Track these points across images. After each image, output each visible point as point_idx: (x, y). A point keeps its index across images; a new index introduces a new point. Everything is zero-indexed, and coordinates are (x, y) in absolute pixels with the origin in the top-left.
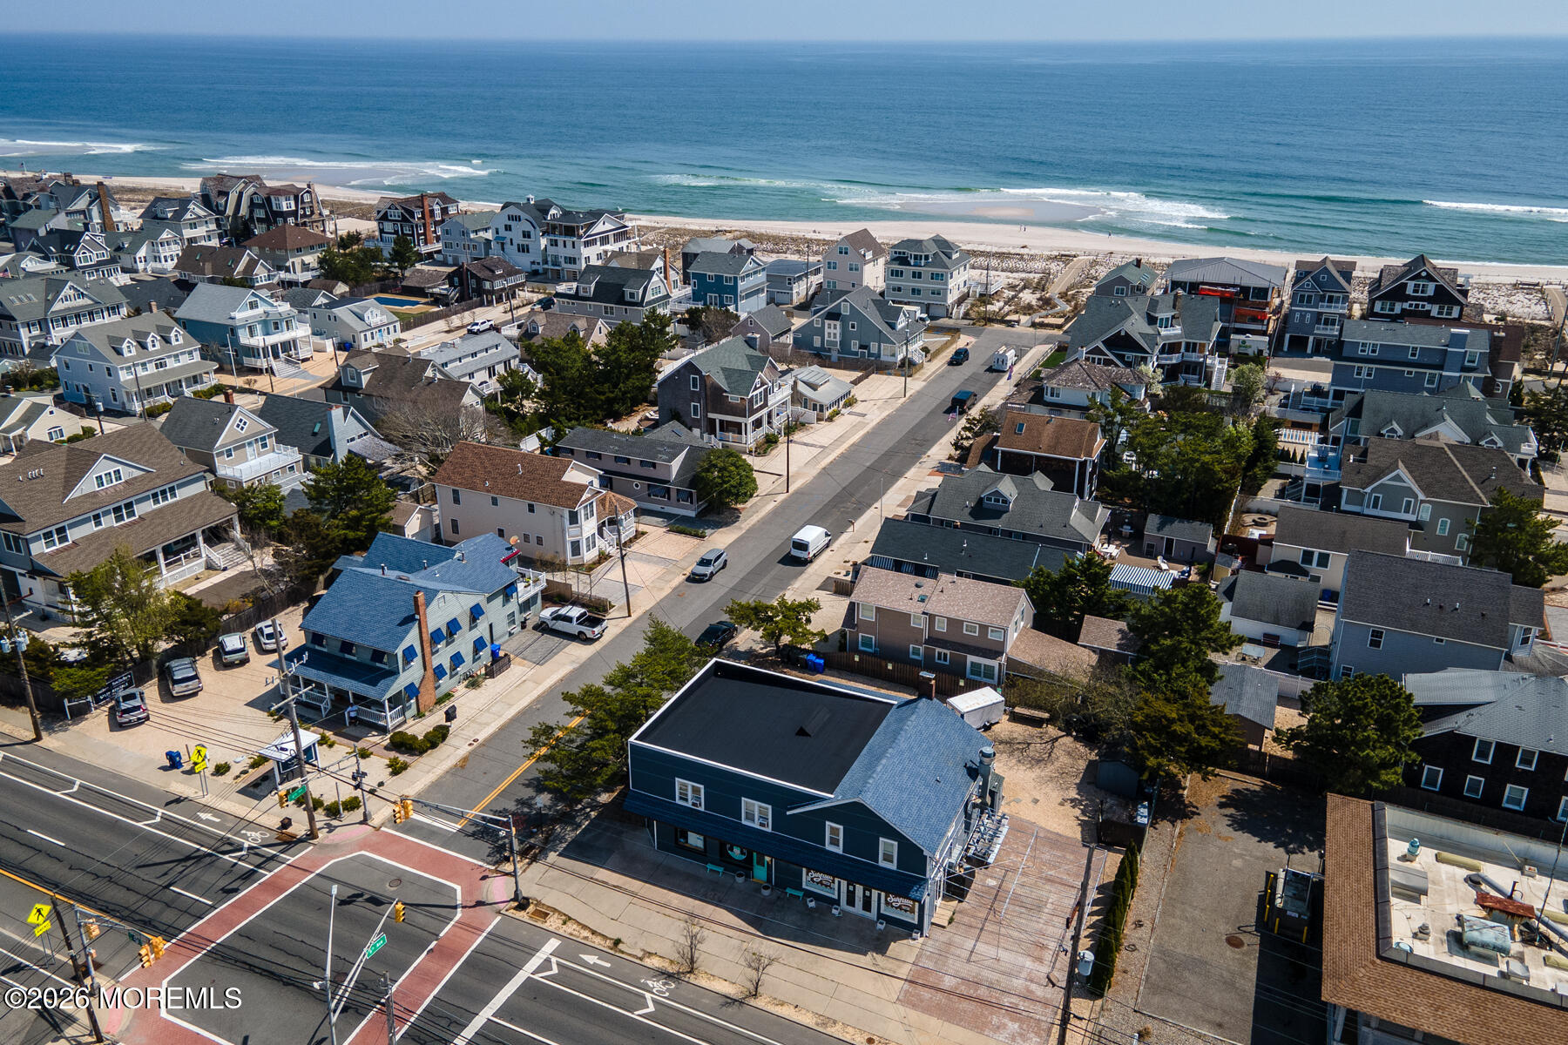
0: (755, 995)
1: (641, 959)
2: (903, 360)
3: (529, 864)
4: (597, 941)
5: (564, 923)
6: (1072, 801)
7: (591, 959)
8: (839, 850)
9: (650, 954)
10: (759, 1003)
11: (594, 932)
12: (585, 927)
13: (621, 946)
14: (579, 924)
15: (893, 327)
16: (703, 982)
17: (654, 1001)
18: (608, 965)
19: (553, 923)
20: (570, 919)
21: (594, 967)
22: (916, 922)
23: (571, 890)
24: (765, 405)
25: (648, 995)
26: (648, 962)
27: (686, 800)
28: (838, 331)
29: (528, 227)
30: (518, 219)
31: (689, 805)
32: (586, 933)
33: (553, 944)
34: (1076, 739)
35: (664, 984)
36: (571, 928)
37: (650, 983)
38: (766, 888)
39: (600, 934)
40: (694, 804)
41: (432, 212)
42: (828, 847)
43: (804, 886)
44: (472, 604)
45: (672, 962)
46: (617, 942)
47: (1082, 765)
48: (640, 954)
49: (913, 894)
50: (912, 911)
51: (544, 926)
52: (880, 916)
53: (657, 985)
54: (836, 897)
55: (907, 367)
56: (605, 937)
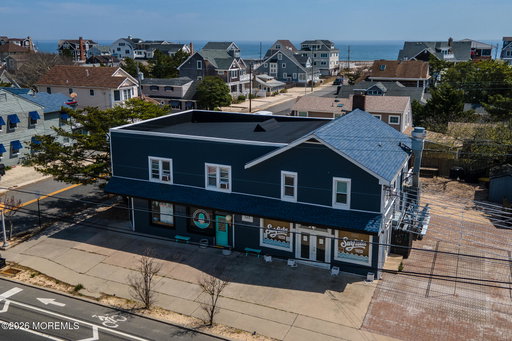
0: (211, 324)
1: (98, 299)
4: (59, 288)
5: (33, 276)
8: (293, 199)
9: (108, 296)
10: (214, 331)
11: (58, 282)
12: (51, 279)
13: (81, 291)
14: (46, 276)
16: (157, 316)
18: (63, 305)
19: (22, 277)
21: (50, 307)
25: (95, 327)
26: (104, 302)
27: (158, 177)
28: (276, 68)
29: (128, 48)
30: (124, 44)
31: (160, 181)
32: (49, 283)
33: (16, 290)
35: (115, 319)
36: (37, 279)
37: (101, 318)
38: (226, 248)
39: (64, 283)
40: (164, 179)
42: (284, 198)
43: (262, 244)
45: (128, 301)
46: (80, 287)
48: (98, 296)
49: (368, 228)
50: (366, 254)
51: (11, 279)
52: (334, 263)
53: (106, 319)
54: (291, 250)
56: (67, 285)
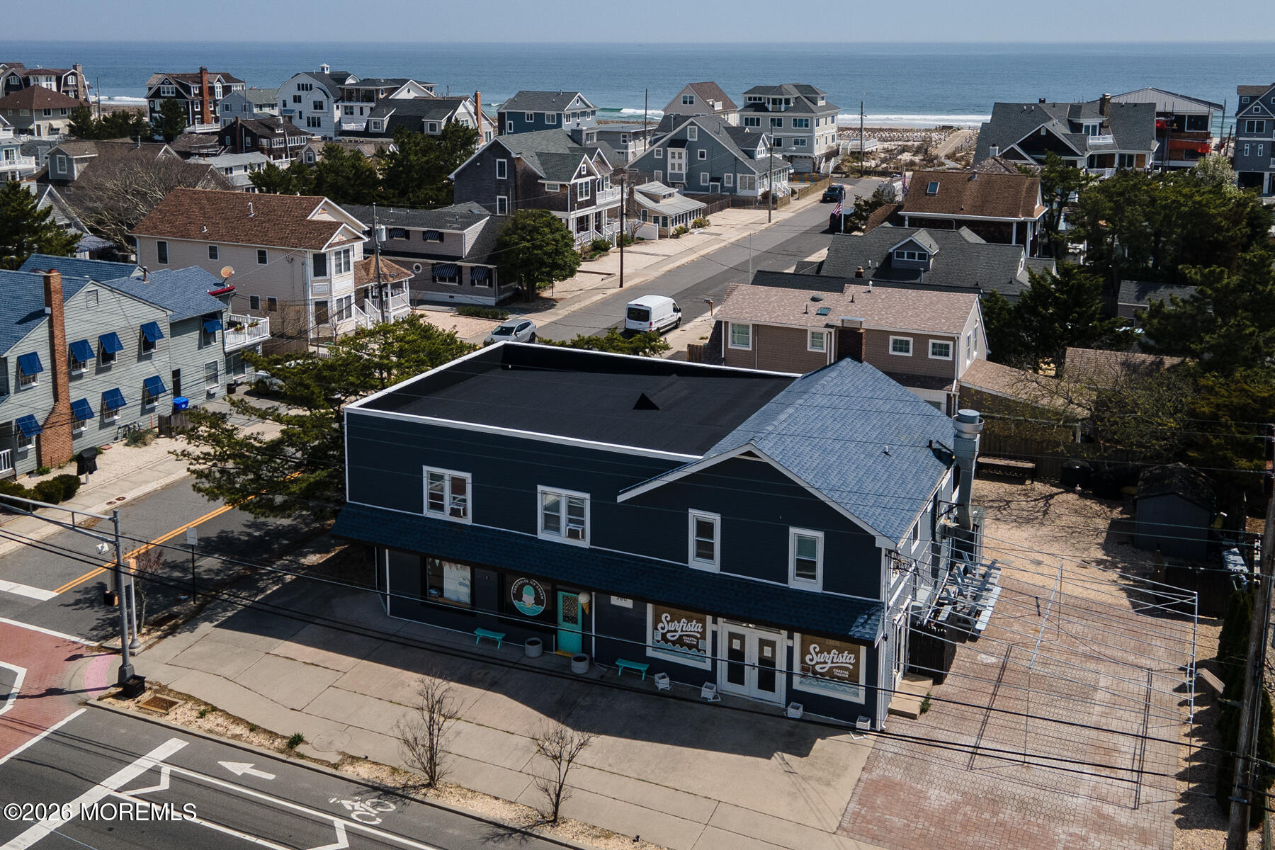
0: (555, 821)
1: (335, 766)
2: (766, 195)
3: (160, 638)
4: (257, 742)
5: (202, 715)
6: (1099, 562)
7: (239, 768)
8: (712, 566)
9: (354, 759)
10: (563, 834)
11: (253, 728)
12: (238, 720)
13: (300, 748)
14: (228, 715)
15: (751, 155)
16: (453, 802)
17: (349, 832)
18: (271, 777)
19: (181, 716)
20: (214, 709)
21: (245, 781)
22: (861, 699)
23: (228, 670)
24: (592, 202)
25: (339, 823)
26: (349, 771)
27: (441, 508)
28: (684, 161)
29: (320, 96)
30: (309, 88)
31: (445, 516)
32: (239, 730)
33: (175, 745)
34: (1082, 495)
35: (374, 806)
36: (212, 722)
37: (347, 804)
38: (579, 659)
39: (265, 731)
40: (454, 512)
41: (212, 90)
42: (695, 563)
43: (650, 653)
44: (145, 321)
45: (394, 770)
46: (296, 740)
47: (1103, 524)
48: (335, 759)
49: (856, 631)
50: (853, 679)
51: (162, 721)
52: (794, 696)
53: (360, 807)
54: (707, 666)
55: (769, 201)
56: (272, 735)
